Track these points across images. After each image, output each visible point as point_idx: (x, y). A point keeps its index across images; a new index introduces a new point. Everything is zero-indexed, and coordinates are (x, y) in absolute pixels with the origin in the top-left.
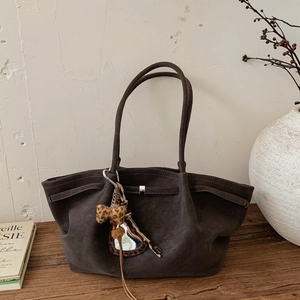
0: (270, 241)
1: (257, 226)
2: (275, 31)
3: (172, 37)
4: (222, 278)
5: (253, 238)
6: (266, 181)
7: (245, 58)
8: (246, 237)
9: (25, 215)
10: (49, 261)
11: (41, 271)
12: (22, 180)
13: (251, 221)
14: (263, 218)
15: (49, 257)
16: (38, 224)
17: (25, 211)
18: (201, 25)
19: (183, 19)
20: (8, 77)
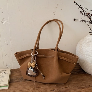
0: (82, 73)
1: (78, 69)
2: (84, 11)
3: (53, 13)
4: (70, 84)
5: (77, 72)
6: (82, 55)
7: (74, 20)
8: (75, 72)
9: (7, 67)
10: (16, 80)
11: (14, 83)
12: (7, 56)
13: (76, 68)
15: (16, 79)
16: (11, 70)
17: (7, 66)
18: (62, 10)
19: (57, 8)
20: (4, 23)
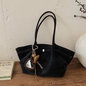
0: (81, 68)
2: (84, 8)
3: (54, 10)
4: (67, 78)
5: (76, 67)
6: (80, 51)
7: (75, 16)
8: (74, 67)
10: (19, 72)
11: (16, 75)
13: (75, 62)
14: (79, 62)
16: (15, 62)
17: (12, 58)
19: (57, 5)
20: (8, 20)
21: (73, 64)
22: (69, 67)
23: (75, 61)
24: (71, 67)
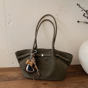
0: (85, 76)
2: (87, 14)
3: (57, 15)
4: (70, 86)
5: (79, 74)
7: (78, 22)
8: (77, 74)
9: (13, 65)
12: (12, 55)
18: (66, 12)
19: (60, 10)
20: (10, 25)
21: (76, 71)
22: (72, 75)
23: (79, 68)
24: (74, 74)
